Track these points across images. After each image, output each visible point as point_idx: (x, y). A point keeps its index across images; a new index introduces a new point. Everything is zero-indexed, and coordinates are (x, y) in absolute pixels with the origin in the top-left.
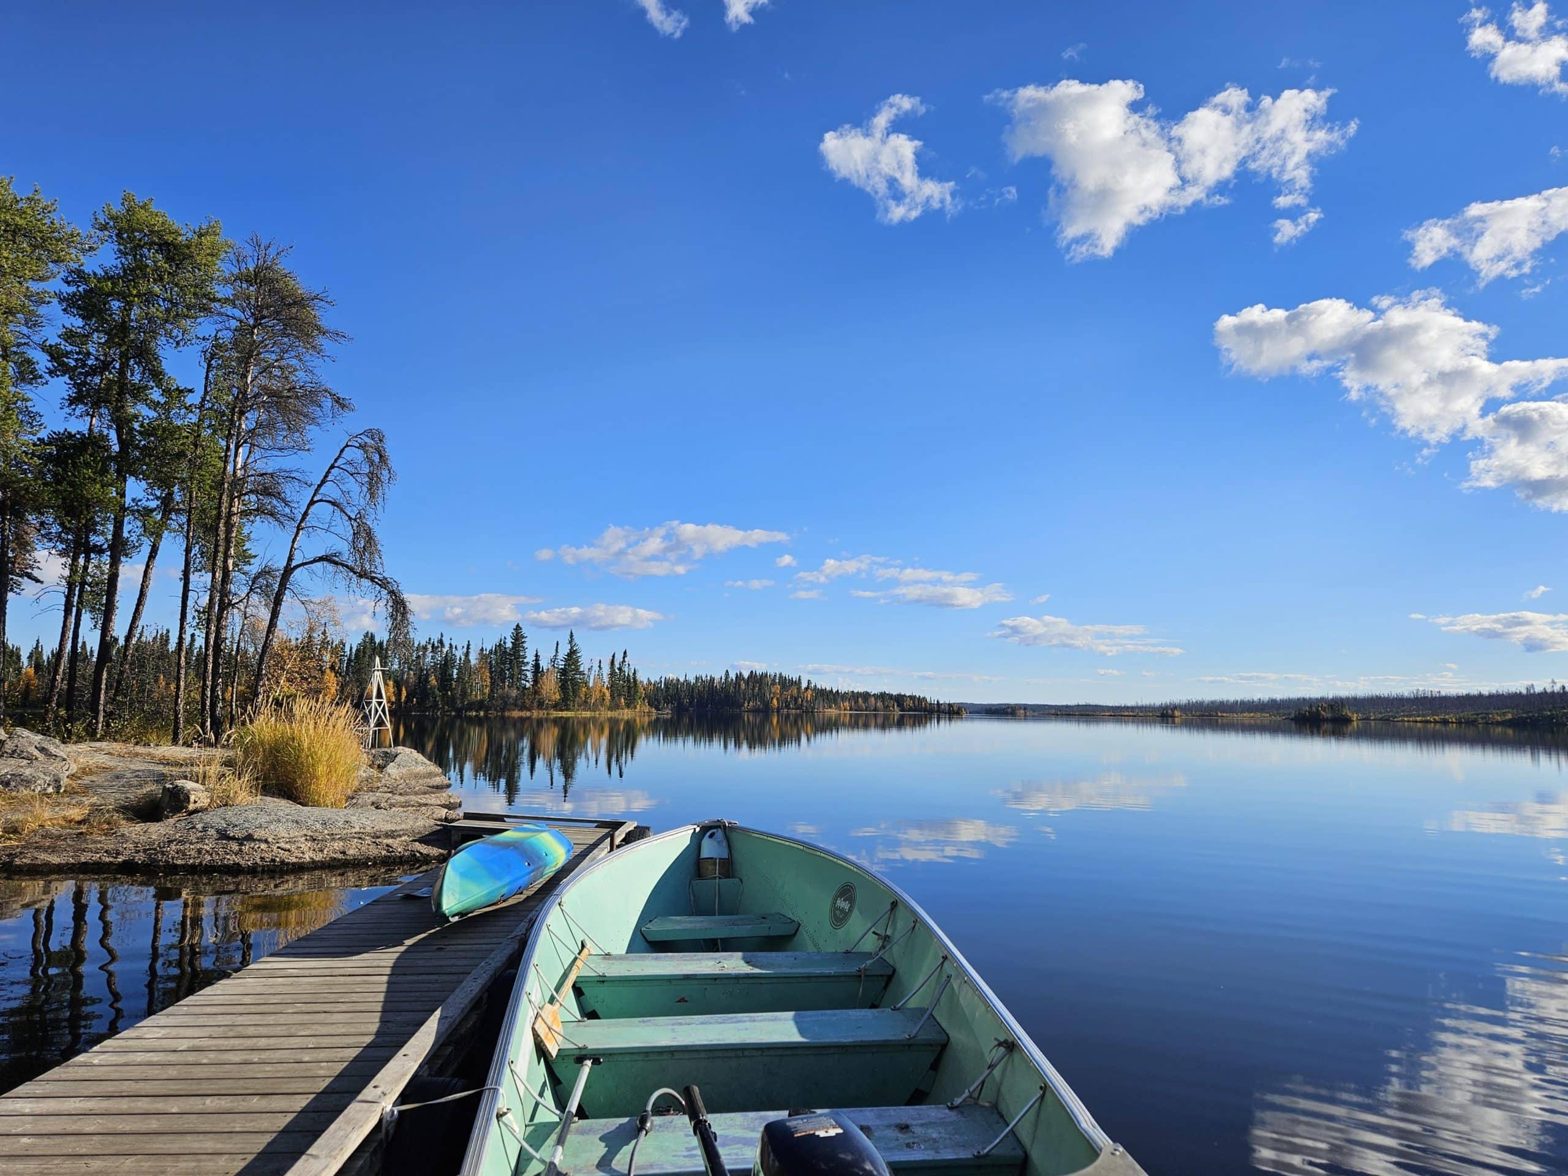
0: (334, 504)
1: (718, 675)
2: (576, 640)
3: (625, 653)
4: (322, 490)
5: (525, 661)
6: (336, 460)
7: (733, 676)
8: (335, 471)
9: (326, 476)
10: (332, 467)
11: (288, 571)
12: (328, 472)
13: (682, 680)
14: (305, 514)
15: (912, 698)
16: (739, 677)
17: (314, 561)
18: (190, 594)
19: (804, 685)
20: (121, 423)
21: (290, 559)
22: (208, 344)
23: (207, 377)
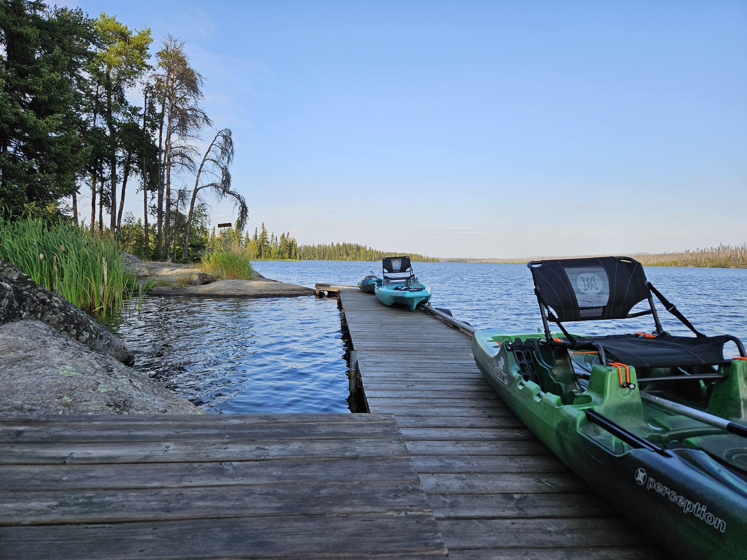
0: (214, 161)
1: (328, 243)
2: (265, 227)
3: (288, 233)
4: (208, 154)
5: (242, 236)
6: (213, 142)
7: (335, 245)
8: (213, 147)
9: (210, 149)
10: (212, 144)
11: (196, 190)
12: (211, 147)
13: (312, 246)
14: (202, 165)
15: (416, 255)
16: (338, 245)
17: (208, 186)
18: (147, 199)
19: (368, 249)
20: (111, 122)
21: (197, 184)
22: (145, 86)
23: (145, 101)
